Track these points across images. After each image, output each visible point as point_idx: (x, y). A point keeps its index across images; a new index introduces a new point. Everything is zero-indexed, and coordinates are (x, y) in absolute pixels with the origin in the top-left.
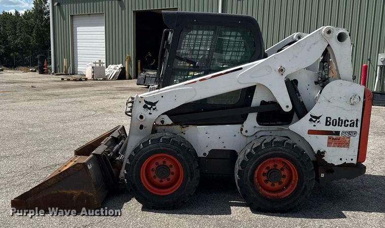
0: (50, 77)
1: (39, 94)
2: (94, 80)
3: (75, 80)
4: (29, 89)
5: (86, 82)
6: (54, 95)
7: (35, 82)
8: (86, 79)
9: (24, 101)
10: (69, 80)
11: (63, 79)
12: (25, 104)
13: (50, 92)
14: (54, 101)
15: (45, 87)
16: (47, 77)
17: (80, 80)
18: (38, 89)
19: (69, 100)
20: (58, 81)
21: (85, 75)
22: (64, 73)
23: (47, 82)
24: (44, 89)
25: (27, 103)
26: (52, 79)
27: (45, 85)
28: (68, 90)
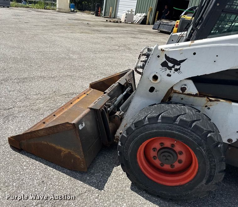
0: (100, 19)
1: (89, 29)
2: (125, 23)
3: (114, 22)
4: (85, 25)
5: (120, 24)
6: (97, 31)
7: (91, 21)
8: (121, 22)
9: (78, 33)
10: (110, 21)
11: (107, 21)
12: (78, 35)
13: (96, 28)
14: (96, 35)
15: (95, 24)
16: (99, 18)
17: (117, 22)
18: (90, 26)
19: (105, 35)
20: (104, 22)
21: (121, 19)
22: (109, 17)
23: (98, 21)
24: (93, 26)
25: (79, 34)
26: (101, 20)
27: (96, 23)
28: (107, 28)
